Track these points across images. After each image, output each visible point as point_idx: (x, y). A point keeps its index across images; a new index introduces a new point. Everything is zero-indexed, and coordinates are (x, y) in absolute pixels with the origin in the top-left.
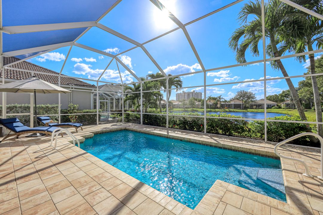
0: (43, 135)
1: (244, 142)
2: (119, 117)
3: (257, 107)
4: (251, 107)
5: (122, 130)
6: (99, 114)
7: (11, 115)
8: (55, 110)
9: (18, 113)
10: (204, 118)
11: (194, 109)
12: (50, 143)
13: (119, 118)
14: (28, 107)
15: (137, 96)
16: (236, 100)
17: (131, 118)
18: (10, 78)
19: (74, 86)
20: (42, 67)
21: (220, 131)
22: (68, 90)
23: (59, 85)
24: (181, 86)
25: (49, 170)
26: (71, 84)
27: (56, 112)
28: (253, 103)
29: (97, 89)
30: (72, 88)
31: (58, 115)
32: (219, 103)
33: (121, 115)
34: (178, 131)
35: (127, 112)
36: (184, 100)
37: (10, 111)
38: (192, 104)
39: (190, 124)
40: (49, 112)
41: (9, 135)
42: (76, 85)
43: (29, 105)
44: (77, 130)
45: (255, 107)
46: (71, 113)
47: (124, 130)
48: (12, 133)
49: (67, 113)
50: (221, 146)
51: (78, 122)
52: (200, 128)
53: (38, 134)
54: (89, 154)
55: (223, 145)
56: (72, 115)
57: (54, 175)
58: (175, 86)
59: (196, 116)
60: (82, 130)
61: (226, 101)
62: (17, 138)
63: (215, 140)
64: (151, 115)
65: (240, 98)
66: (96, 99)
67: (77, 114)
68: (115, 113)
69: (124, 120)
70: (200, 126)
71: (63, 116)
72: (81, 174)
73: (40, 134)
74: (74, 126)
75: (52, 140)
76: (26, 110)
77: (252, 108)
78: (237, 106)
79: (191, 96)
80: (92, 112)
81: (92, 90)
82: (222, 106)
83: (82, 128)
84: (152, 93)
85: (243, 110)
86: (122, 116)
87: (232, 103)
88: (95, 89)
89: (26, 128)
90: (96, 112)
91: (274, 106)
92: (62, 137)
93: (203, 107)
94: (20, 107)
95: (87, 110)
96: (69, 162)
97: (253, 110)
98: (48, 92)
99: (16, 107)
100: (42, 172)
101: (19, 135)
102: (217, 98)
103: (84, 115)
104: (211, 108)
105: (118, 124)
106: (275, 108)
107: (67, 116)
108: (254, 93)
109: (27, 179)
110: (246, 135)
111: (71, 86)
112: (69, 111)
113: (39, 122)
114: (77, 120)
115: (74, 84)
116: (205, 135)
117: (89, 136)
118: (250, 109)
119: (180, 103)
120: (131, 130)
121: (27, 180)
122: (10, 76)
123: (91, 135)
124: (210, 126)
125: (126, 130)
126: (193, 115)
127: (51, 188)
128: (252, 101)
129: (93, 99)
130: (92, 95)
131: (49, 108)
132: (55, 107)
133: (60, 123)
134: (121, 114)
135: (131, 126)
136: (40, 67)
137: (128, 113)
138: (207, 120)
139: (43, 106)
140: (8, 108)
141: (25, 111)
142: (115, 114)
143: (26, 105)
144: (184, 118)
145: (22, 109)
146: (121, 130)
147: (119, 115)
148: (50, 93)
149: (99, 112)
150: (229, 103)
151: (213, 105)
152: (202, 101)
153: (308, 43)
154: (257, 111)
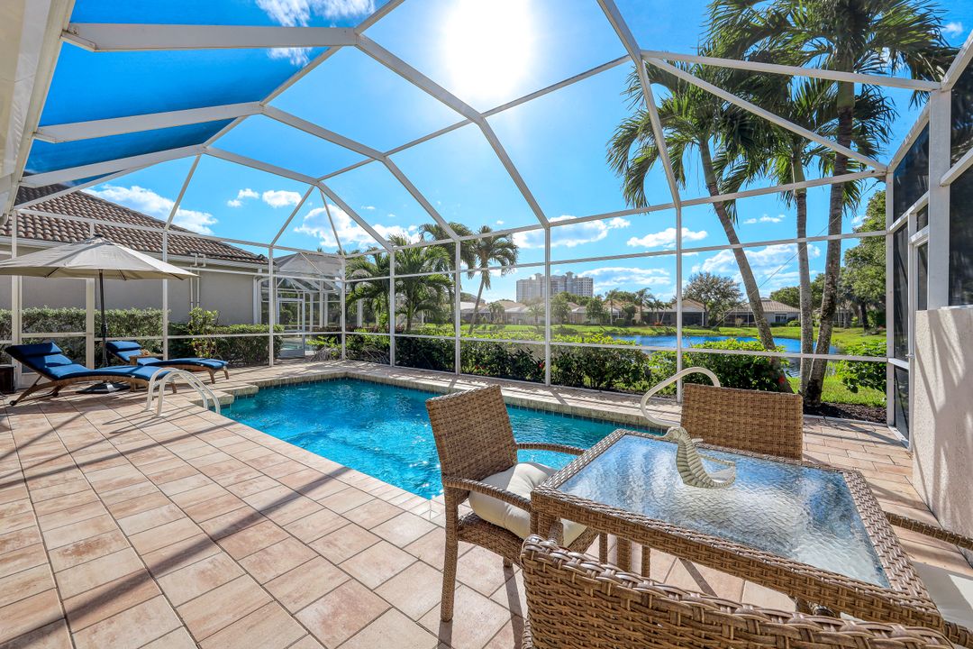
0: (122, 388)
1: (626, 403)
2: (333, 345)
3: (746, 321)
4: (730, 322)
5: (337, 379)
6: (274, 337)
7: (33, 335)
8: (151, 324)
9: (51, 331)
10: (545, 345)
11: (567, 327)
12: (145, 404)
13: (334, 348)
14: (78, 315)
15: (382, 287)
16: (688, 302)
17: (365, 349)
18: (23, 235)
19: (205, 260)
20: (110, 205)
21: (589, 381)
22: (189, 271)
23: (165, 255)
24: (512, 259)
25: (149, 452)
26: (197, 252)
27: (155, 330)
28: (736, 310)
29: (271, 267)
30: (200, 265)
31: (160, 337)
32: (638, 308)
33: (338, 339)
35: (357, 332)
36: (539, 301)
37: (29, 327)
38: (561, 313)
39: (514, 361)
40: (135, 330)
41: (35, 388)
42: (211, 255)
43: (82, 311)
44: (213, 379)
45: (739, 321)
46: (196, 333)
47: (343, 378)
48: (45, 380)
49: (187, 333)
51: (218, 358)
53: (110, 386)
54: (240, 425)
55: (572, 407)
56: (198, 339)
57: (162, 459)
58: (498, 259)
60: (227, 378)
61: (659, 305)
62: (56, 395)
63: (562, 399)
65: (698, 294)
66: (268, 294)
67: (214, 336)
68: (320, 335)
69: (347, 355)
70: (538, 366)
71: (173, 340)
72: (220, 457)
73: (115, 385)
74: (206, 365)
75: (149, 398)
76: (71, 323)
77: (733, 326)
78: (692, 319)
79: (560, 289)
80: (258, 331)
81: (256, 270)
82: (648, 319)
83: (226, 372)
84: (422, 280)
85: (708, 331)
86: (340, 342)
87: (678, 309)
88: (265, 267)
89: (78, 368)
90: (267, 331)
91: (793, 319)
92: (175, 392)
94: (57, 317)
95: (242, 326)
96: (193, 438)
97: (734, 330)
98: (136, 275)
99: (45, 316)
100: (134, 454)
101: (59, 388)
102: (634, 296)
103: (232, 338)
105: (328, 364)
106: (795, 326)
107: (187, 340)
109: (103, 465)
111: (196, 260)
112: (191, 327)
113: (108, 354)
114: (213, 352)
115: (207, 254)
117: (246, 393)
118: (726, 329)
119: (526, 309)
120: (361, 378)
121: (103, 467)
122: (24, 230)
123: (251, 389)
125: (347, 379)
127: (157, 478)
128: (732, 304)
129: (260, 295)
130: (257, 285)
131: (136, 320)
132: (151, 317)
133: (166, 359)
134: (339, 337)
135: (364, 369)
136: (107, 204)
137: (360, 336)
138: (554, 351)
139: (119, 312)
140: (25, 318)
141: (69, 327)
142: (322, 338)
143: (73, 310)
144: (498, 347)
145: (61, 321)
146: (334, 381)
147: (333, 339)
148: (141, 278)
149: (275, 331)
150: (668, 310)
151: (621, 314)
152: (589, 303)
153: (794, 162)
154: (746, 332)
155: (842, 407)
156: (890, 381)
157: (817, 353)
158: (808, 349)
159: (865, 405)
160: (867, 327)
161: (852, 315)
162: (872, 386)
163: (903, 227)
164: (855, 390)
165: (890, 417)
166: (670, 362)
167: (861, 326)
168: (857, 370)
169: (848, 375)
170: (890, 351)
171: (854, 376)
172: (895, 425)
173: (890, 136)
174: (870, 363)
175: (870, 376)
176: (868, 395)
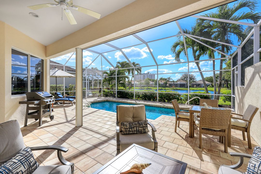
3: (197, 86)
5: (105, 101)
8: (59, 88)
10: (157, 93)
11: (149, 88)
13: (99, 94)
16: (181, 81)
21: (166, 101)
28: (194, 83)
32: (168, 82)
34: (142, 101)
36: (141, 81)
38: (148, 84)
39: (149, 96)
45: (195, 86)
47: (106, 101)
50: (166, 107)
52: (155, 99)
59: (153, 92)
61: (173, 81)
63: (163, 105)
64: (123, 92)
65: (184, 79)
67: (74, 91)
68: (95, 91)
69: (103, 95)
70: (155, 98)
71: (66, 92)
77: (193, 87)
78: (182, 86)
79: (146, 77)
82: (171, 85)
87: (179, 83)
91: (209, 85)
93: (156, 86)
97: (194, 89)
102: (167, 79)
104: (162, 87)
105: (100, 98)
106: (210, 87)
107: (68, 92)
108: (194, 76)
110: (180, 102)
112: (69, 89)
115: (67, 70)
116: (158, 102)
119: (137, 83)
120: (112, 101)
124: (161, 97)
126: (150, 91)
128: (193, 81)
134: (101, 91)
135: (108, 98)
138: (159, 94)
144: (145, 93)
148: (61, 77)
150: (176, 83)
151: (164, 84)
152: (155, 81)
153: (212, 52)
154: (197, 89)
155: (223, 106)
156: (232, 100)
157: (218, 94)
158: (216, 93)
159: (227, 105)
160: (228, 87)
161: (224, 84)
162: (229, 101)
163: (234, 70)
164: (225, 102)
165: (232, 107)
166: (186, 96)
167: (226, 87)
168: (226, 98)
169: (224, 99)
170: (232, 94)
171: (225, 99)
172: (233, 108)
173: (232, 48)
174: (228, 96)
175: (228, 99)
176: (227, 103)
